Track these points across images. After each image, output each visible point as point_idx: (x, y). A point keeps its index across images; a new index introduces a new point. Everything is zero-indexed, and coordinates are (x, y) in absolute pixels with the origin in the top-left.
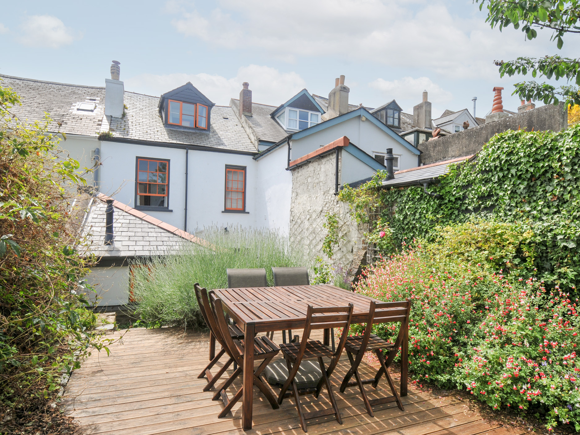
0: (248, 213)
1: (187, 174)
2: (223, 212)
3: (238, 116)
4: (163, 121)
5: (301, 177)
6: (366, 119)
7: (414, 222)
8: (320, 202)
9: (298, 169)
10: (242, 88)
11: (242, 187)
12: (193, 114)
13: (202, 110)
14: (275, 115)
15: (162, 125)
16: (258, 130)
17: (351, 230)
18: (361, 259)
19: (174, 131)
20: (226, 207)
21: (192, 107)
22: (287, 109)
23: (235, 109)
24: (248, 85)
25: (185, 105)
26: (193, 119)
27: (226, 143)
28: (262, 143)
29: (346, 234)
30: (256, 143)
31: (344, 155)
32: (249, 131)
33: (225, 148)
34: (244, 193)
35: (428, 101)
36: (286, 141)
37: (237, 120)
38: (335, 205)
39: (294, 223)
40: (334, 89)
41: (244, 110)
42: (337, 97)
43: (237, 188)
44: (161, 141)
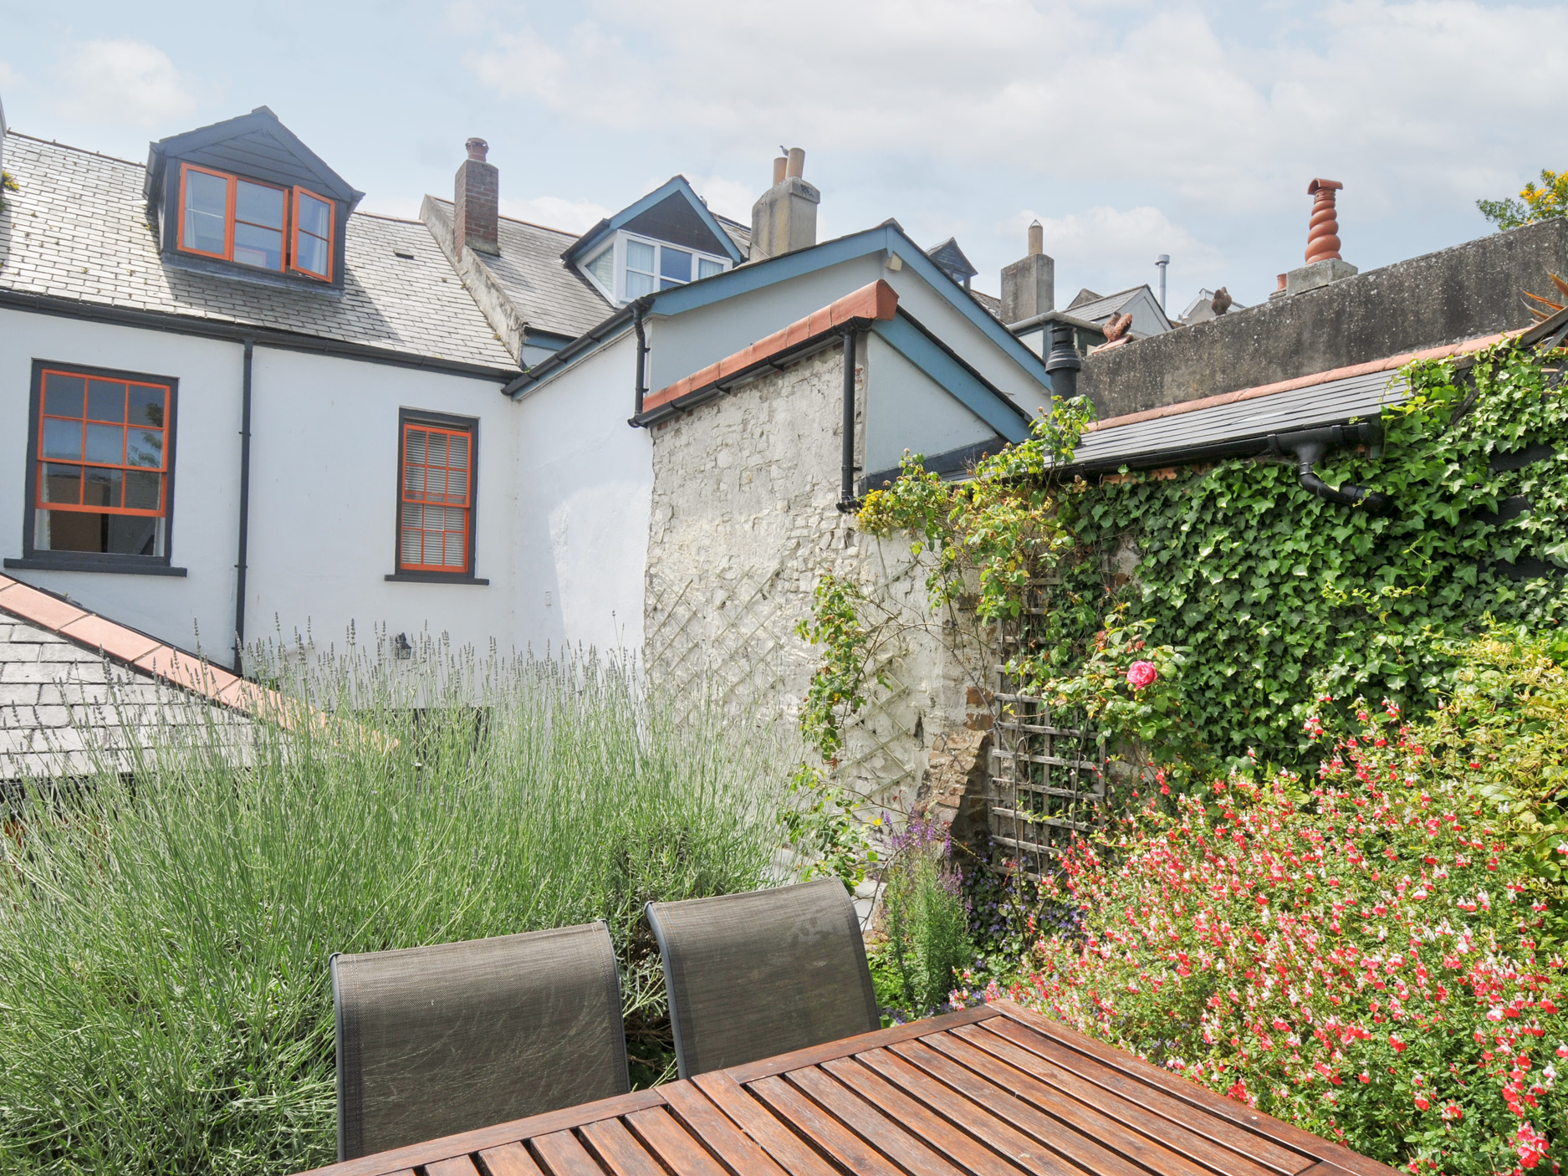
0: (485, 582)
1: (246, 434)
2: (388, 578)
3: (448, 253)
4: (158, 243)
5: (691, 449)
6: (904, 264)
7: (1244, 617)
8: (770, 540)
9: (677, 419)
10: (464, 156)
11: (465, 491)
12: (280, 225)
13: (314, 214)
14: (579, 259)
15: (152, 255)
16: (519, 296)
17: (913, 646)
18: (969, 767)
19: (202, 278)
20: (404, 561)
21: (277, 198)
22: (621, 238)
23: (439, 229)
24: (486, 149)
25: (244, 188)
26: (276, 242)
27: (402, 333)
28: (536, 341)
29: (890, 662)
30: (515, 342)
31: (875, 352)
32: (488, 299)
33: (398, 349)
34: (470, 513)
35: (1045, 252)
36: (631, 318)
37: (445, 267)
38: (836, 551)
39: (661, 617)
40: (772, 192)
41: (469, 232)
42: (782, 217)
43: (445, 495)
44: (140, 306)
